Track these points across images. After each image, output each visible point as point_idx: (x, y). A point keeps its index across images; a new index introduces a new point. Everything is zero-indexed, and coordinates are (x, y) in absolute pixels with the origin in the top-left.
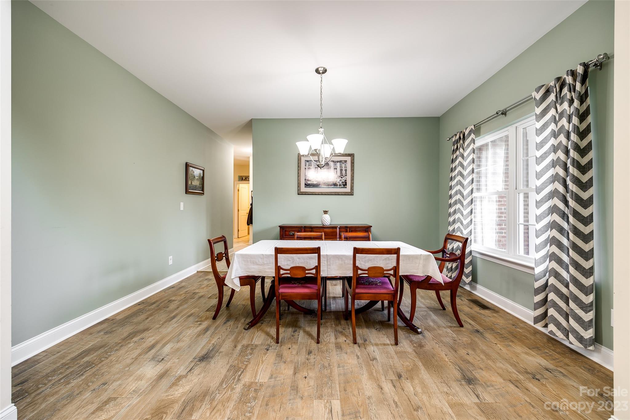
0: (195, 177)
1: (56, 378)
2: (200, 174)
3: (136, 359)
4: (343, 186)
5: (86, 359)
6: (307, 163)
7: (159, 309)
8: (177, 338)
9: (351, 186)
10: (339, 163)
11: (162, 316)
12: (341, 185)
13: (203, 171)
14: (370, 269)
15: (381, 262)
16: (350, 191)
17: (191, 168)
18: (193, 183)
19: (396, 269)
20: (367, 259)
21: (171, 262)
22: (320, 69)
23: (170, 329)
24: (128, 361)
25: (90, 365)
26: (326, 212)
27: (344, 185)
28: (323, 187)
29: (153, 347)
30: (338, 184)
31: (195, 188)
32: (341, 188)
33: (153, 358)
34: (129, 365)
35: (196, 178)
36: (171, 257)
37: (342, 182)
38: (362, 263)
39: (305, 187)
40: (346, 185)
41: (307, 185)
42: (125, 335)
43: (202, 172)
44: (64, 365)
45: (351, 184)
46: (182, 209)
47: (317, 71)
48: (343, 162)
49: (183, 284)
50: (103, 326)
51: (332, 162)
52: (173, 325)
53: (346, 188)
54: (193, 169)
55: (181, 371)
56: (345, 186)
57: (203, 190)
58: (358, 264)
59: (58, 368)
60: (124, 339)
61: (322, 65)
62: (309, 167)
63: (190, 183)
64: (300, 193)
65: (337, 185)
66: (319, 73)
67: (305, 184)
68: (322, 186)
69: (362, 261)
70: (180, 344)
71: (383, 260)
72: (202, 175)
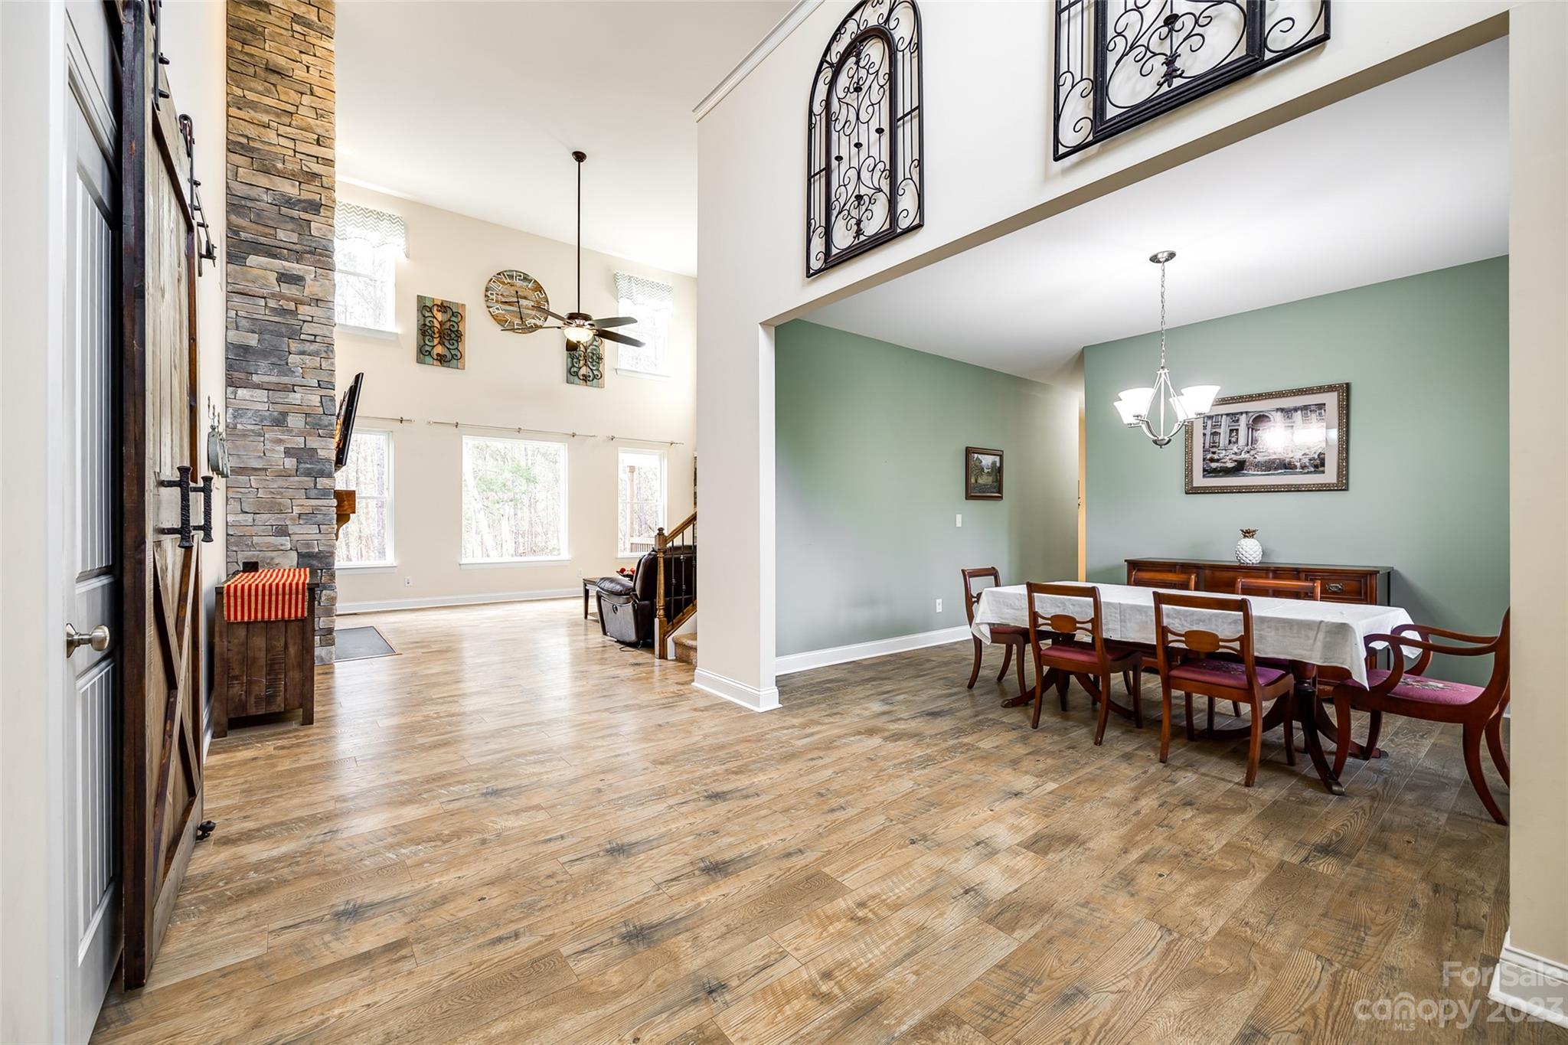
0: (983, 470)
1: (804, 690)
2: (994, 463)
3: (868, 696)
4: (1313, 469)
5: (828, 685)
6: (1209, 422)
7: (910, 665)
8: (916, 693)
9: (1339, 468)
10: (1299, 412)
11: (911, 672)
12: (1306, 466)
13: (1001, 457)
14: (1189, 635)
15: (1225, 626)
16: (1335, 481)
17: (976, 455)
18: (980, 481)
19: (1245, 639)
20: (1195, 617)
21: (939, 609)
22: (1160, 256)
23: (912, 684)
24: (861, 696)
25: (830, 689)
26: (1248, 534)
27: (1316, 466)
28: (1253, 475)
29: (888, 692)
30: (1298, 464)
31: (984, 488)
32: (1308, 473)
33: (883, 700)
34: (861, 699)
35: (986, 471)
36: (939, 601)
37: (1310, 460)
38: (1185, 624)
39: (1204, 476)
40: (1323, 464)
41: (1209, 473)
42: (866, 677)
43: (997, 459)
44: (811, 684)
45: (1339, 463)
46: (959, 524)
47: (1154, 259)
48: (1313, 408)
49: (957, 646)
50: (849, 666)
51: (1279, 413)
52: (919, 681)
53: (1323, 472)
54: (980, 456)
55: (905, 715)
56: (1321, 469)
57: (1000, 491)
58: (1166, 622)
59: (807, 685)
60: (863, 681)
61: (1161, 248)
62: (1214, 430)
63: (973, 481)
64: (1192, 490)
65: (1295, 467)
66: (1159, 262)
67: (1204, 470)
68: (1250, 472)
69: (1186, 621)
70: (916, 698)
71: (1230, 623)
72: (998, 465)
